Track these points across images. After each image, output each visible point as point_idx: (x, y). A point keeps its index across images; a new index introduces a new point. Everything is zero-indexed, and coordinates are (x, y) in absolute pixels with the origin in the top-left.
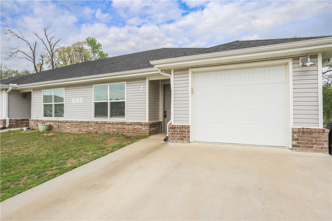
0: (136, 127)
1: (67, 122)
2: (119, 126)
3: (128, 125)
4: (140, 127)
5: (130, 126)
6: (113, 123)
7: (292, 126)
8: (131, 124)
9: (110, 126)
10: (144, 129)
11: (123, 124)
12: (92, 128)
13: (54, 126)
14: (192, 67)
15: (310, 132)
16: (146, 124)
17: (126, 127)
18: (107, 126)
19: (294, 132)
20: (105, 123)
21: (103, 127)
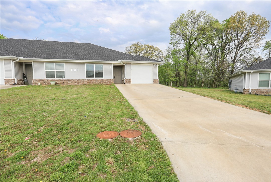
0: (109, 81)
1: (68, 80)
2: (101, 81)
3: (105, 80)
4: (111, 81)
5: (106, 81)
6: (98, 80)
7: (153, 79)
8: (106, 80)
9: (96, 81)
10: (112, 82)
11: (103, 80)
12: (86, 82)
13: (58, 83)
14: (132, 63)
15: (156, 80)
16: (113, 80)
17: (104, 81)
18: (94, 81)
19: (153, 80)
20: (94, 80)
21: (92, 82)
